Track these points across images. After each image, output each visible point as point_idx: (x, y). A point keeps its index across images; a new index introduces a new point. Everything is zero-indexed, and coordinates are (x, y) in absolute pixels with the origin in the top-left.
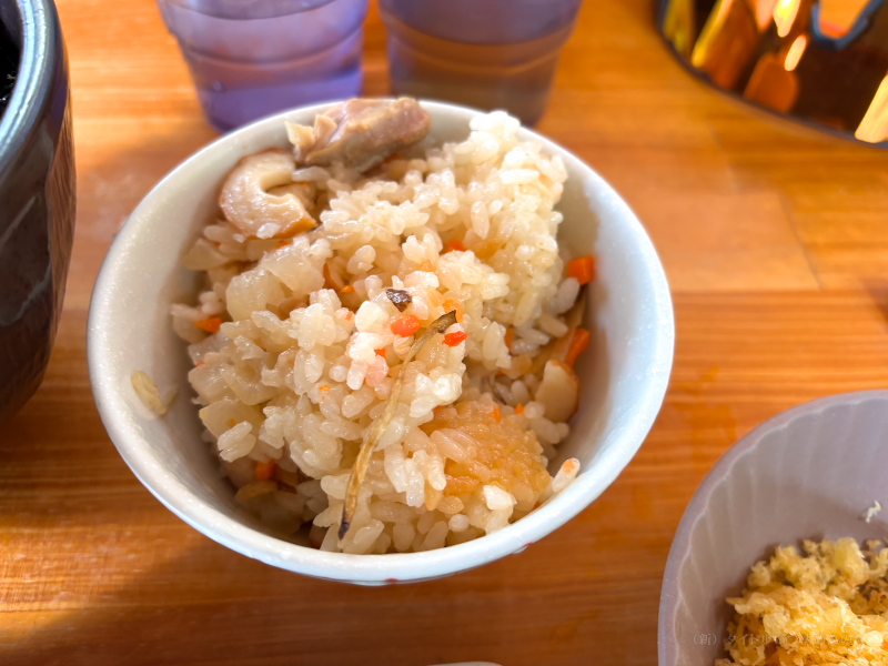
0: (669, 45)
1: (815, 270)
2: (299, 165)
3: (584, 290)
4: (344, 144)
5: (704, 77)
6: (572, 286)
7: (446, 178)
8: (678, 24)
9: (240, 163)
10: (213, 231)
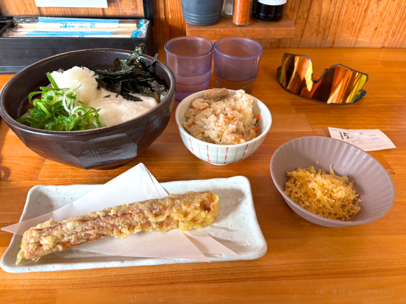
0: (281, 85)
1: (312, 128)
2: (205, 99)
3: (257, 121)
4: (213, 96)
5: (288, 91)
6: (255, 120)
7: (232, 100)
8: (283, 81)
9: (194, 99)
10: (191, 110)
